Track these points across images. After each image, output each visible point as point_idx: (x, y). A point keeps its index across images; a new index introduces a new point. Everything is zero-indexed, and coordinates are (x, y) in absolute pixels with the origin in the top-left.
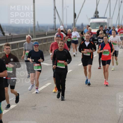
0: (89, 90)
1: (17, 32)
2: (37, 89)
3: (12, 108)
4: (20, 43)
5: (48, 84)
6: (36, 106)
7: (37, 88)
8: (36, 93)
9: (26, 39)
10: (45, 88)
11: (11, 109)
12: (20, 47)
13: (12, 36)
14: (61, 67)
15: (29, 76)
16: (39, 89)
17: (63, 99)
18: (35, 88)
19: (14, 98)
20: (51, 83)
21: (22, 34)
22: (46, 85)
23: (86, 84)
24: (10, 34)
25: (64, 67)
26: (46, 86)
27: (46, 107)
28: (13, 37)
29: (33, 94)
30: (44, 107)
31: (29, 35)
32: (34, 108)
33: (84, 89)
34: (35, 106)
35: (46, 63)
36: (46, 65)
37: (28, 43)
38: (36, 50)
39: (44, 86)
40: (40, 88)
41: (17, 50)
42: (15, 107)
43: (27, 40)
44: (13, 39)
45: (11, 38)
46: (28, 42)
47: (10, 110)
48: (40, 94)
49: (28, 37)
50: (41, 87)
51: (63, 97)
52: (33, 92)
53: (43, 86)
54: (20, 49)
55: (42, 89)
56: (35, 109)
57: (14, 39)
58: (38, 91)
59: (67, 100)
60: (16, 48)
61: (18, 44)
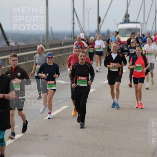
0: (116, 114)
1: (25, 41)
2: (50, 113)
3: (18, 138)
4: (28, 55)
5: (64, 107)
6: (49, 135)
7: (50, 111)
8: (49, 118)
9: (37, 50)
10: (60, 112)
11: (16, 140)
12: (28, 60)
14: (82, 85)
15: (40, 97)
16: (52, 114)
17: (82, 127)
18: (48, 113)
19: (20, 125)
20: (68, 106)
21: (31, 43)
22: (61, 109)
23: (112, 107)
24: (15, 44)
25: (86, 85)
26: (61, 110)
27: (61, 136)
28: (20, 48)
29: (44, 120)
30: (58, 136)
31: (41, 45)
32: (45, 138)
33: (109, 114)
34: (47, 136)
35: (62, 80)
36: (61, 83)
37: (40, 55)
38: (50, 63)
39: (59, 110)
40: (53, 112)
41: (25, 64)
42: (21, 136)
43: (38, 52)
44: (19, 50)
45: (17, 48)
46: (39, 53)
47: (14, 141)
48: (53, 120)
50: (55, 111)
52: (45, 117)
53: (57, 110)
54: (29, 63)
55: (56, 113)
56: (47, 139)
57: (21, 49)
58: (51, 116)
59: (88, 128)
60: (24, 61)
61: (26, 56)
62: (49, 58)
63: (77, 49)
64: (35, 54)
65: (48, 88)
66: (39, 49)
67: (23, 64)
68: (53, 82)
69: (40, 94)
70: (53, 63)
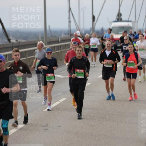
0: (111, 106)
1: (25, 38)
3: (20, 128)
4: (28, 51)
5: (62, 99)
6: (48, 126)
8: (48, 110)
9: (37, 46)
10: (58, 104)
12: (28, 56)
13: (19, 42)
14: (79, 77)
15: (40, 90)
16: (51, 106)
19: (22, 116)
20: (66, 99)
21: (31, 40)
22: (60, 101)
23: (107, 100)
24: (16, 41)
25: (83, 77)
26: (59, 103)
27: (60, 127)
28: (20, 44)
30: (57, 127)
31: (41, 42)
32: (45, 128)
33: (104, 106)
34: (46, 126)
35: (60, 74)
36: (59, 77)
37: (39, 50)
38: (49, 57)
39: (57, 102)
40: (52, 104)
41: (25, 59)
42: (23, 127)
45: (18, 45)
46: (39, 49)
48: (52, 112)
49: (39, 44)
50: (54, 103)
51: (80, 115)
52: (44, 109)
53: (56, 102)
54: (29, 58)
55: (55, 105)
56: (47, 129)
57: (21, 46)
58: (50, 108)
59: (85, 119)
60: (24, 57)
61: (26, 52)
62: (48, 53)
63: (74, 45)
64: (34, 50)
65: (47, 80)
66: (39, 45)
67: (24, 60)
68: (52, 75)
69: (40, 87)
70: (52, 57)
